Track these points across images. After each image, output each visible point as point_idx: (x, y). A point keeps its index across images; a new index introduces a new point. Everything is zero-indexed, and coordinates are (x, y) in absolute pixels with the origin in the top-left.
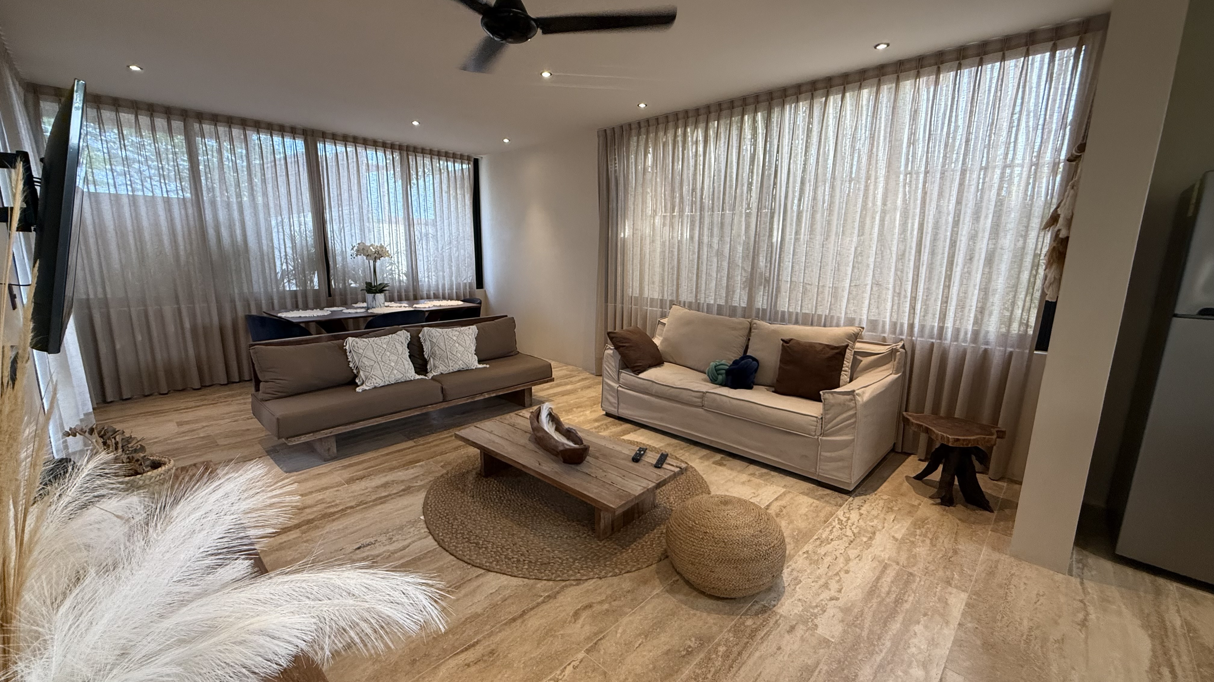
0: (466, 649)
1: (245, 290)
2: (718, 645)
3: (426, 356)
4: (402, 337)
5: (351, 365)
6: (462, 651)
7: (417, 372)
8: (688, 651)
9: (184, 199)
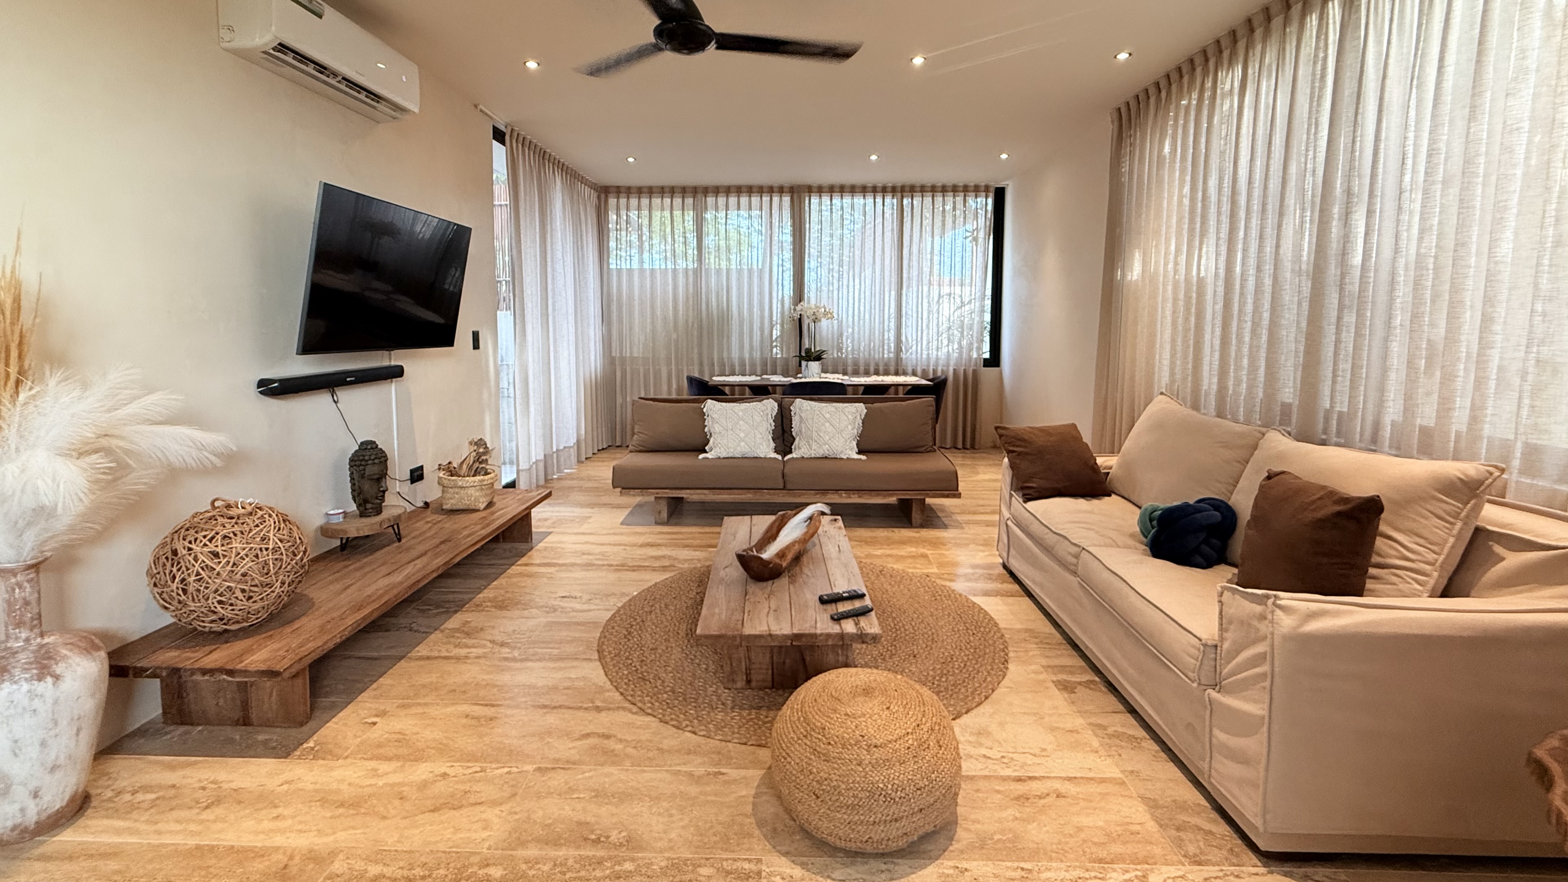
0: (487, 705)
1: (725, 355)
2: (633, 860)
3: (794, 434)
4: (770, 406)
5: (706, 430)
6: (482, 705)
7: (776, 451)
8: (599, 839)
9: (686, 269)
